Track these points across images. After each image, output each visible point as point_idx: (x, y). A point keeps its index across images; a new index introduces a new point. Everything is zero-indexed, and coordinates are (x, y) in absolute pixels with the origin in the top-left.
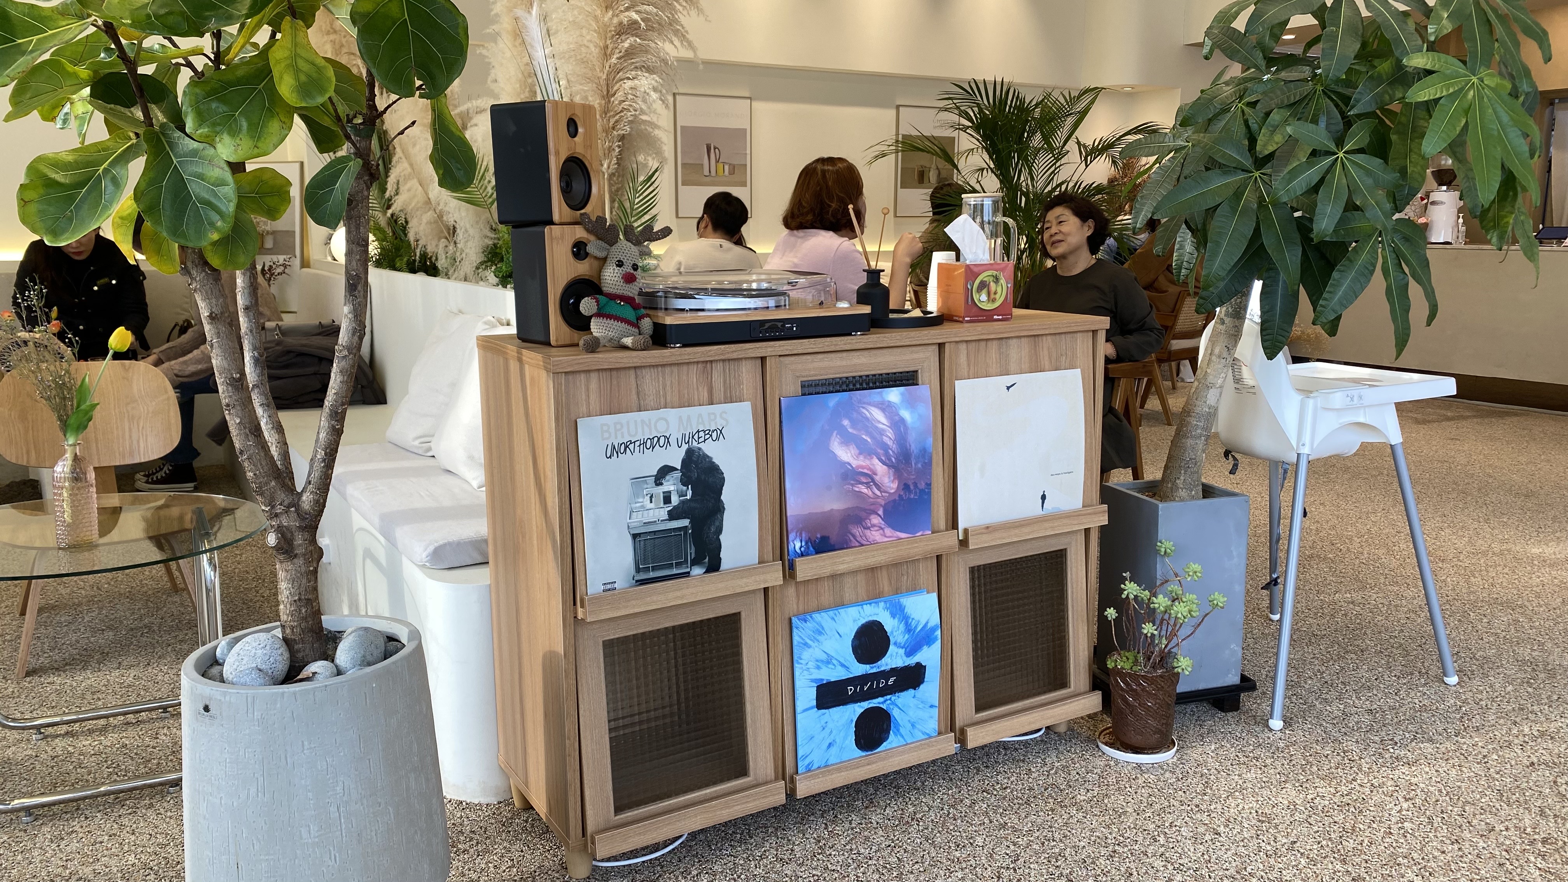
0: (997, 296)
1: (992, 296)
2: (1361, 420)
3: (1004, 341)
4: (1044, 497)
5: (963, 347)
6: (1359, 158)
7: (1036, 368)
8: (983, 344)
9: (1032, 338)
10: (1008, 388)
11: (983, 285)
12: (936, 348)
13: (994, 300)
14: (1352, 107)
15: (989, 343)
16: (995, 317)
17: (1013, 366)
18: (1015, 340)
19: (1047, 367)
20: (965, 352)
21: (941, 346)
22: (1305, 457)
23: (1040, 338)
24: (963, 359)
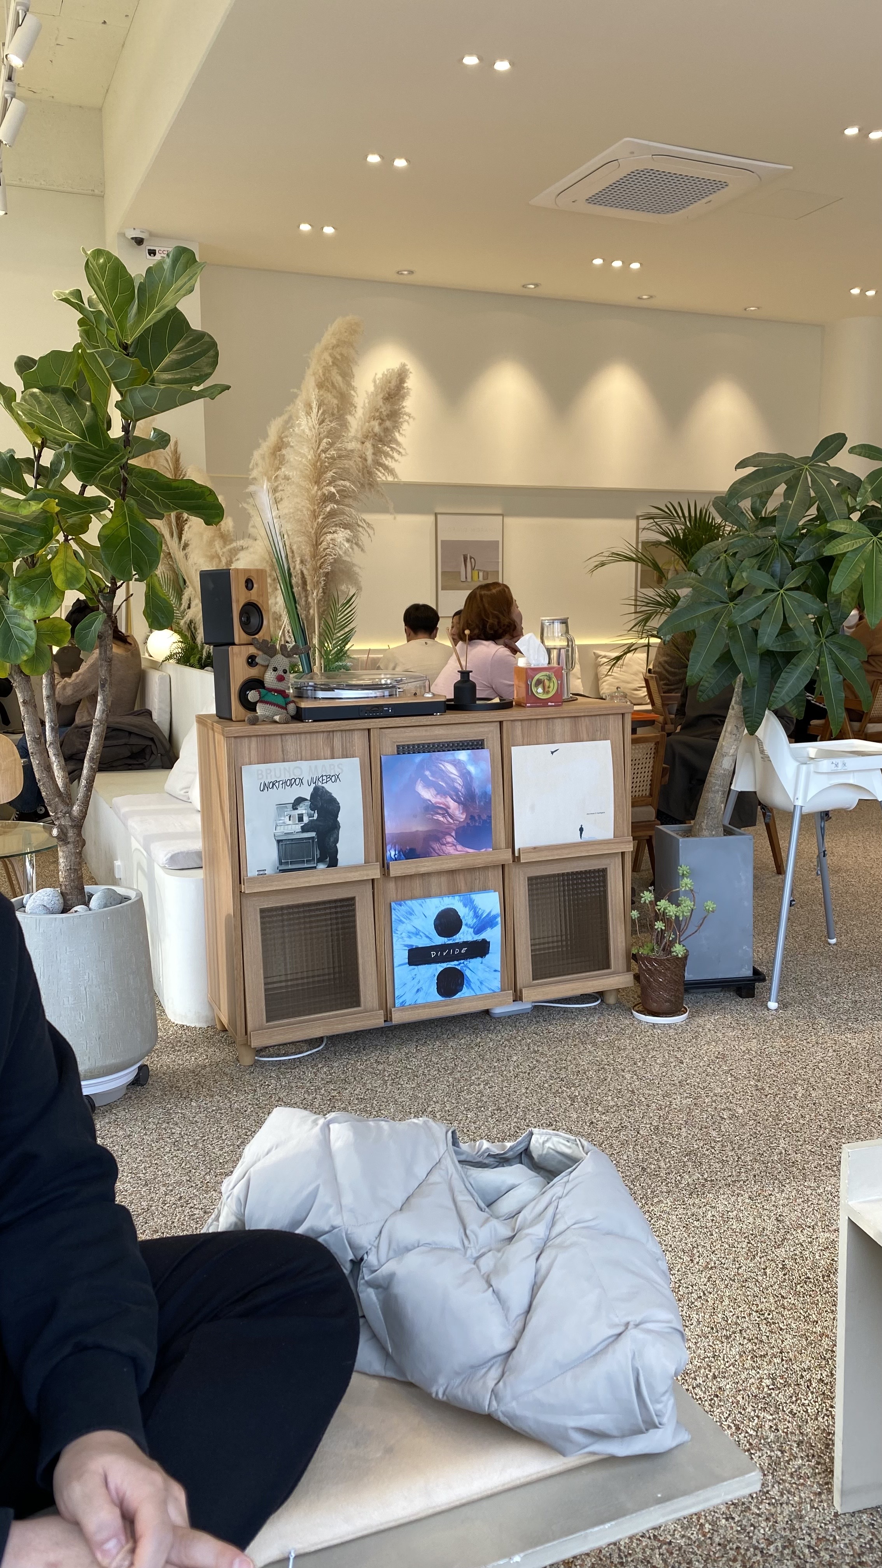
0: (550, 689)
1: (547, 689)
2: (851, 782)
3: (550, 721)
4: (581, 830)
5: (518, 724)
6: (795, 594)
7: (576, 738)
8: (534, 722)
9: (573, 719)
10: (552, 753)
11: (539, 682)
12: (498, 724)
13: (548, 692)
14: (798, 557)
15: (539, 722)
16: (550, 704)
17: (557, 738)
18: (559, 720)
19: (585, 739)
20: (520, 728)
21: (501, 723)
22: (799, 808)
23: (579, 719)
24: (518, 732)
